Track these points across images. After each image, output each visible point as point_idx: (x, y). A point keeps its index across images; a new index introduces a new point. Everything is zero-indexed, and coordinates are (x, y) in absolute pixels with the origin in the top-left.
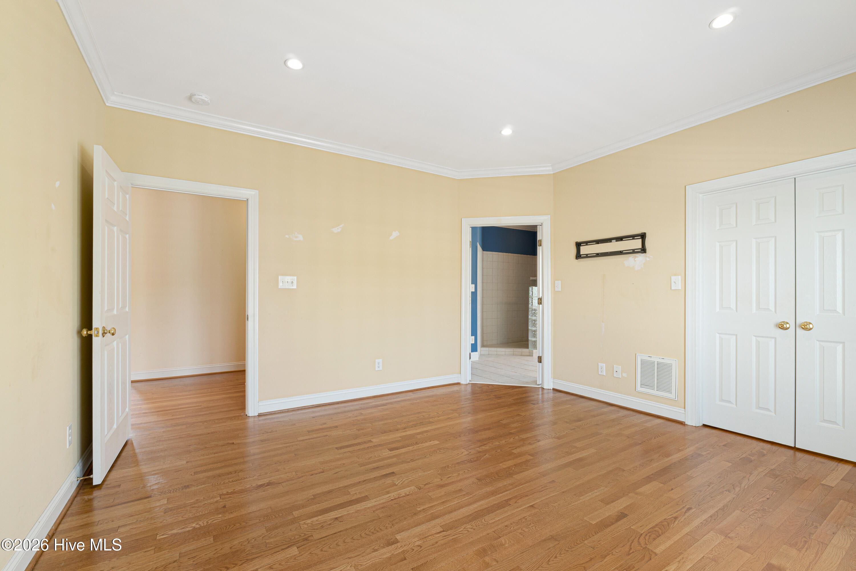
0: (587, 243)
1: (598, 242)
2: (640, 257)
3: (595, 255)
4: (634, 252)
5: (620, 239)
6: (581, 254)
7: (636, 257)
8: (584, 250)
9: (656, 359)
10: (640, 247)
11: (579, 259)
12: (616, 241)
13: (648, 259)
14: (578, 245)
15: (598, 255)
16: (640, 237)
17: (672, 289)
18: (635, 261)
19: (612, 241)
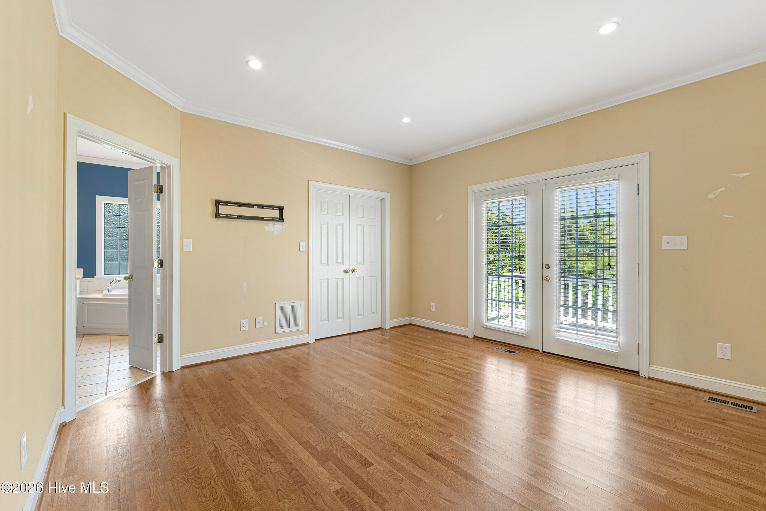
0: (227, 203)
1: (240, 205)
2: (278, 225)
3: (237, 216)
4: (273, 220)
5: (262, 207)
6: (220, 213)
7: (274, 224)
8: (223, 209)
9: (290, 304)
10: (278, 217)
11: (219, 218)
12: (258, 208)
13: (284, 227)
14: (218, 203)
15: (240, 217)
16: (278, 209)
17: (300, 251)
18: (274, 227)
19: (255, 207)
